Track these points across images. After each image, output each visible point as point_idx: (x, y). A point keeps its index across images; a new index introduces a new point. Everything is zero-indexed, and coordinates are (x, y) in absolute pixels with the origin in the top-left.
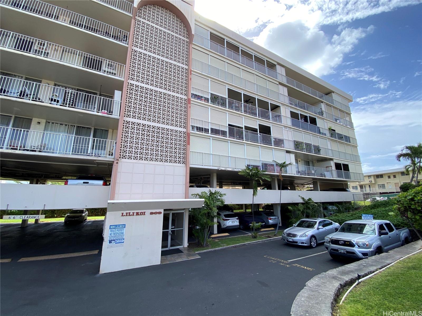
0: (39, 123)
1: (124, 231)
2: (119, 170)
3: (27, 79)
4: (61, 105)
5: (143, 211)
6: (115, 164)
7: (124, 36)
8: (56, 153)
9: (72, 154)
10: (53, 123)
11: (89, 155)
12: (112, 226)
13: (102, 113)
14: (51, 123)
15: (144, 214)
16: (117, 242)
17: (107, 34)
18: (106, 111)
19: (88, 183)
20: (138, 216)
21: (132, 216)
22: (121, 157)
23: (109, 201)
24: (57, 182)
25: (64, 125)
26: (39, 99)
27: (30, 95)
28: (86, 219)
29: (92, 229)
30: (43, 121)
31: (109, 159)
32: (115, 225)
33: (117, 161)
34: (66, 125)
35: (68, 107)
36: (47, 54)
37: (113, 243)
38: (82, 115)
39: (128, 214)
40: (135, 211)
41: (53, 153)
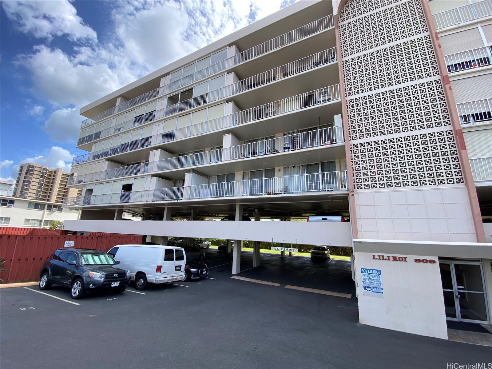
0: (280, 170)
1: (381, 279)
2: (357, 203)
3: (266, 139)
4: (291, 151)
5: (403, 256)
6: (350, 196)
7: (331, 53)
8: (296, 193)
9: (307, 192)
10: (288, 168)
11: (322, 191)
12: (364, 269)
13: (326, 145)
14: (287, 168)
15: (406, 261)
16: (374, 290)
17: (315, 64)
18: (329, 142)
19: (326, 219)
20: (396, 262)
21: (387, 261)
22: (356, 188)
23: (355, 240)
24: (297, 219)
25: (296, 167)
26: (277, 151)
27: (271, 150)
28: (329, 258)
29: (338, 269)
30: (282, 168)
31: (343, 191)
32: (367, 269)
33: (352, 193)
34: (298, 167)
35: (297, 150)
36: (274, 113)
37: (369, 291)
38: (309, 154)
39: (381, 258)
40: (391, 255)
41: (293, 193)
